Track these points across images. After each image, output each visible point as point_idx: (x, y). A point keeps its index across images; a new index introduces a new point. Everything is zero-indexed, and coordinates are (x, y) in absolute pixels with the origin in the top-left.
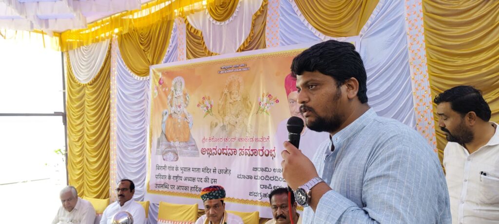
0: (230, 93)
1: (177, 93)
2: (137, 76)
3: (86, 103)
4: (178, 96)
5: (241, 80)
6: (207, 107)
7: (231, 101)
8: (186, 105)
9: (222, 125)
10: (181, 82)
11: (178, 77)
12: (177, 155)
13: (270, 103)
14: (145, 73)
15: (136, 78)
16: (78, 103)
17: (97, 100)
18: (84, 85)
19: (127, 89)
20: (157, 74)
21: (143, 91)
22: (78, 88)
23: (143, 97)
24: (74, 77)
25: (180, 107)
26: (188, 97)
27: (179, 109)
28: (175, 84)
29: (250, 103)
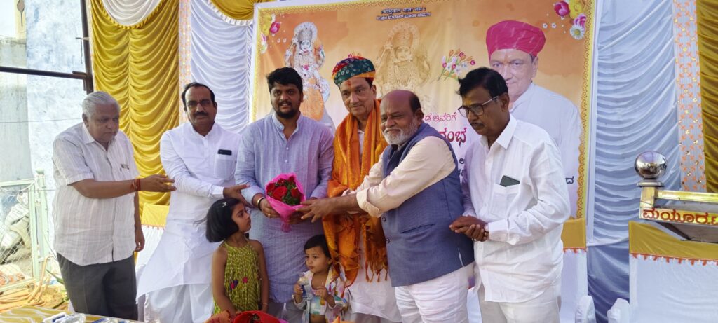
0: (396, 49)
1: (303, 46)
2: (229, 19)
3: (131, 59)
4: (305, 52)
5: (414, 29)
8: (317, 66)
9: (379, 95)
10: (311, 31)
11: (306, 23)
13: (462, 66)
14: (245, 14)
15: (228, 21)
16: (114, 58)
17: (151, 53)
18: (126, 28)
19: (210, 38)
20: (268, 16)
21: (240, 42)
22: (116, 34)
23: (242, 52)
24: (107, 15)
25: (306, 68)
26: (322, 53)
27: (305, 72)
28: (300, 33)
29: (428, 64)
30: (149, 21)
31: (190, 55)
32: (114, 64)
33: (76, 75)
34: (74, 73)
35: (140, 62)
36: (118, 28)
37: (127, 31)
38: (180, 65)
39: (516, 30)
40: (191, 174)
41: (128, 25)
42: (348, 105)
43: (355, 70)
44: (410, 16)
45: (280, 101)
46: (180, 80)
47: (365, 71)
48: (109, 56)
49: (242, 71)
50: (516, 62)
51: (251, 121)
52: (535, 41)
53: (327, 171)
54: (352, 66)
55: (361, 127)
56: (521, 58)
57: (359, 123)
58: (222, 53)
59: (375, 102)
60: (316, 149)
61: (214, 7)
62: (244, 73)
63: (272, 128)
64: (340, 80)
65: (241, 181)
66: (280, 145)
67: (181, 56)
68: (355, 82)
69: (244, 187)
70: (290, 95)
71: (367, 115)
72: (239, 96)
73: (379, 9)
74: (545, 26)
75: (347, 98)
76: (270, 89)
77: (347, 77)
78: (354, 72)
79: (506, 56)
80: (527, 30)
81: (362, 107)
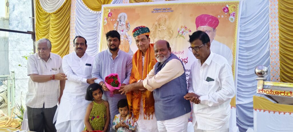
0: (159, 25)
1: (121, 22)
3: (51, 26)
4: (122, 25)
5: (166, 17)
8: (127, 30)
10: (125, 16)
11: (123, 13)
13: (186, 32)
14: (98, 9)
15: (91, 11)
16: (44, 26)
17: (59, 24)
18: (49, 13)
19: (83, 18)
20: (107, 10)
21: (95, 20)
22: (45, 16)
23: (96, 24)
24: (42, 8)
25: (123, 31)
26: (129, 25)
27: (122, 33)
28: (120, 17)
29: (172, 31)
30: (59, 11)
31: (75, 25)
32: (44, 28)
33: (28, 33)
34: (28, 31)
35: (54, 27)
36: (46, 14)
37: (50, 15)
38: (71, 29)
39: (207, 18)
40: (74, 73)
41: (50, 12)
42: (138, 45)
43: (141, 32)
44: (165, 11)
45: (111, 44)
46: (70, 35)
47: (146, 32)
48: (42, 25)
49: (96, 32)
50: (207, 31)
51: (99, 52)
52: (215, 22)
53: (129, 73)
54: (141, 30)
55: (143, 55)
56: (209, 29)
57: (143, 53)
58: (88, 24)
59: (149, 45)
60: (125, 64)
61: (85, 6)
62: (97, 33)
63: (107, 55)
64: (135, 35)
65: (94, 76)
66: (110, 62)
67: (71, 25)
68: (141, 37)
69: (96, 79)
70: (115, 41)
71: (146, 50)
72: (95, 41)
73: (153, 8)
74: (219, 17)
75: (138, 43)
76: (107, 39)
77: (138, 34)
78: (141, 33)
79: (203, 28)
80: (212, 18)
81: (144, 47)
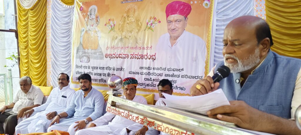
0: (128, 16)
1: (92, 16)
3: (29, 23)
4: (92, 19)
5: (136, 7)
6: (111, 26)
7: (128, 22)
8: (97, 25)
9: (120, 38)
10: (95, 9)
11: (93, 6)
12: (89, 58)
13: (155, 24)
14: (71, 3)
15: (64, 6)
16: (24, 23)
17: (36, 22)
18: (27, 10)
19: (58, 14)
21: (69, 16)
23: (70, 20)
24: (20, 4)
26: (99, 19)
27: (92, 27)
28: (91, 10)
29: (141, 23)
31: (51, 22)
32: (24, 26)
33: (11, 31)
35: (33, 25)
38: (47, 25)
39: (178, 6)
44: (135, 1)
46: (47, 32)
49: (69, 28)
50: (178, 20)
56: (180, 18)
58: (62, 20)
61: (59, 1)
67: (47, 22)
72: (68, 38)
74: (192, 3)
79: (174, 18)
80: (184, 5)
